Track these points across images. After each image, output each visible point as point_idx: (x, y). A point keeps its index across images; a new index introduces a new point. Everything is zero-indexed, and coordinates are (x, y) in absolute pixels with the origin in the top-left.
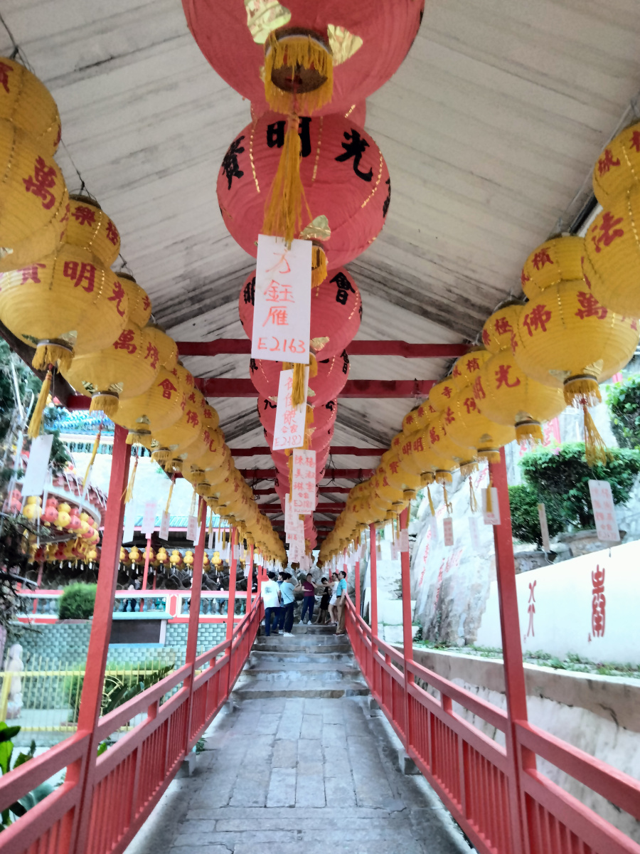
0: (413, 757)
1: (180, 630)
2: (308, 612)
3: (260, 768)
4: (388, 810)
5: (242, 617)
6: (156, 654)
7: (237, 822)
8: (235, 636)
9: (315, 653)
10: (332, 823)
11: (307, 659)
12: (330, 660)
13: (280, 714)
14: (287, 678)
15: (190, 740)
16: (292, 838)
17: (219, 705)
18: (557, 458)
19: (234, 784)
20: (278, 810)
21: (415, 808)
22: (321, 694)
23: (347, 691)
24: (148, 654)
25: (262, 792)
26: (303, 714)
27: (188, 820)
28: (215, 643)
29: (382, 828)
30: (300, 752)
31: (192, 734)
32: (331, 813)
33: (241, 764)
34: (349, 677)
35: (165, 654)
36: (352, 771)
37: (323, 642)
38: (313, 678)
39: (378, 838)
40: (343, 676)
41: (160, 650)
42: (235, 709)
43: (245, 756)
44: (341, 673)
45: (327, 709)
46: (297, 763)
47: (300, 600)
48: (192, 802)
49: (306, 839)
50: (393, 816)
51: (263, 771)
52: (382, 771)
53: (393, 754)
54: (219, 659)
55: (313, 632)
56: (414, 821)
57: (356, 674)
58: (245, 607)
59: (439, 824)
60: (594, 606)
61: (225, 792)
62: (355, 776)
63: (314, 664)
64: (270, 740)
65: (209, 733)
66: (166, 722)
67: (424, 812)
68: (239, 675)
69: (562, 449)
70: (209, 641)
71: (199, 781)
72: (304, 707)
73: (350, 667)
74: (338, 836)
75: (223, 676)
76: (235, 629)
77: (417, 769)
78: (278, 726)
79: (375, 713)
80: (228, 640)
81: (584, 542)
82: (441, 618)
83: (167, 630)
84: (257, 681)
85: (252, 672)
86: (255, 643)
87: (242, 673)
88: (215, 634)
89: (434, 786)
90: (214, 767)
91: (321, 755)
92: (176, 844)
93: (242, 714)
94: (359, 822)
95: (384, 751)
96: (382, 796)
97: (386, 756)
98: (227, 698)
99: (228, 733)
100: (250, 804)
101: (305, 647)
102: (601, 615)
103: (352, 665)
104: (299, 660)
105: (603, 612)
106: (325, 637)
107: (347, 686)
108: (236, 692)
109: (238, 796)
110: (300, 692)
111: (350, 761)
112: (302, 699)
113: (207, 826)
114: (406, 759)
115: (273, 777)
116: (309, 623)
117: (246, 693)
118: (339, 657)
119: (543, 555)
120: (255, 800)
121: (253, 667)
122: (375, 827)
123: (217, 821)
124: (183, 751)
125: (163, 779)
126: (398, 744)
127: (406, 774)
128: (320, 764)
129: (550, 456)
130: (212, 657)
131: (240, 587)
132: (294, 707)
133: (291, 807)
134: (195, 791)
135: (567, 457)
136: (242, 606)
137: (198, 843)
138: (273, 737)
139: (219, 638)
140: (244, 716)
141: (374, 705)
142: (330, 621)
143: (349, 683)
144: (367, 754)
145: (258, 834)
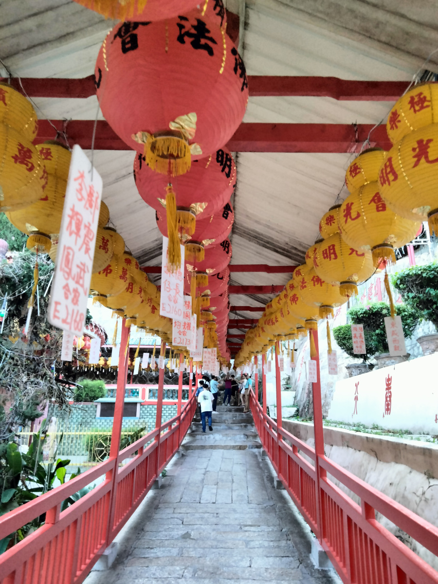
0: (281, 480)
1: (149, 409)
2: (228, 398)
3: (197, 485)
4: (265, 505)
5: (186, 401)
6: (134, 424)
7: (185, 509)
8: (182, 413)
9: (231, 423)
10: (234, 510)
11: (226, 427)
12: (240, 428)
13: (209, 458)
14: (214, 438)
15: (158, 470)
16: (214, 516)
17: (174, 452)
18: (368, 311)
19: (183, 492)
20: (207, 504)
21: (279, 505)
22: (234, 447)
23: (249, 446)
24: (129, 423)
25: (198, 496)
26: (223, 458)
27: (160, 508)
28: (170, 417)
29: (260, 513)
30: (219, 477)
31: (160, 466)
32: (234, 506)
33: (187, 483)
34: (251, 438)
35: (139, 424)
36: (247, 487)
37: (236, 417)
38: (229, 438)
39: (258, 517)
40: (248, 437)
41: (137, 421)
42: (183, 455)
43: (189, 479)
44: (246, 435)
45: (237, 455)
46: (218, 483)
47: (223, 390)
48: (161, 500)
49: (220, 517)
50: (267, 508)
51: (199, 486)
52: (264, 487)
53: (271, 479)
54: (173, 427)
55: (230, 411)
56: (277, 510)
57: (255, 436)
58: (188, 395)
59: (290, 512)
60: (386, 398)
61: (178, 496)
62: (249, 489)
63: (230, 430)
64: (203, 471)
65: (169, 467)
66: (147, 458)
67: (284, 507)
68: (185, 436)
69: (371, 307)
70: (166, 416)
71: (164, 491)
72: (223, 455)
73: (252, 432)
74: (237, 516)
75: (176, 436)
76: (182, 409)
77: (283, 487)
78: (208, 464)
79: (264, 458)
80: (179, 415)
81: (385, 360)
82: (309, 402)
83: (141, 409)
84: (196, 440)
85: (193, 434)
86: (194, 417)
87: (186, 435)
88: (170, 412)
89: (290, 494)
90: (172, 484)
91: (231, 479)
92: (154, 518)
93: (187, 458)
94: (248, 510)
95: (267, 477)
96: (262, 499)
97: (268, 480)
98: (178, 449)
99: (179, 467)
100: (192, 501)
101: (225, 420)
102: (389, 402)
103: (253, 431)
104: (221, 428)
105: (390, 401)
106: (238, 414)
107: (249, 443)
108: (183, 446)
109: (185, 498)
110: (221, 446)
111: (247, 482)
112: (223, 450)
113: (170, 511)
114: (277, 481)
115: (204, 489)
116: (229, 405)
117: (190, 446)
118: (246, 426)
119: (365, 366)
120: (194, 499)
121: (193, 431)
122: (257, 512)
123: (174, 508)
124: (155, 475)
125: (146, 487)
126: (275, 474)
127: (277, 489)
128: (230, 484)
129: (364, 311)
130: (169, 425)
131: (185, 382)
132: (217, 454)
133: (213, 503)
134: (163, 495)
135: (374, 310)
136: (186, 394)
137: (165, 518)
138: (204, 470)
139: (172, 414)
140: (188, 459)
141: (264, 454)
142: (241, 404)
143: (251, 441)
144: (257, 479)
145: (196, 514)
